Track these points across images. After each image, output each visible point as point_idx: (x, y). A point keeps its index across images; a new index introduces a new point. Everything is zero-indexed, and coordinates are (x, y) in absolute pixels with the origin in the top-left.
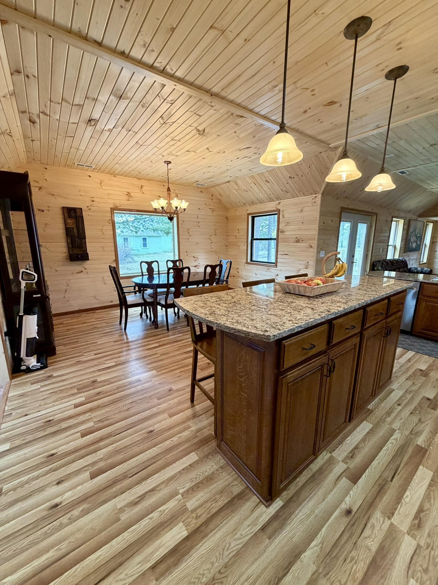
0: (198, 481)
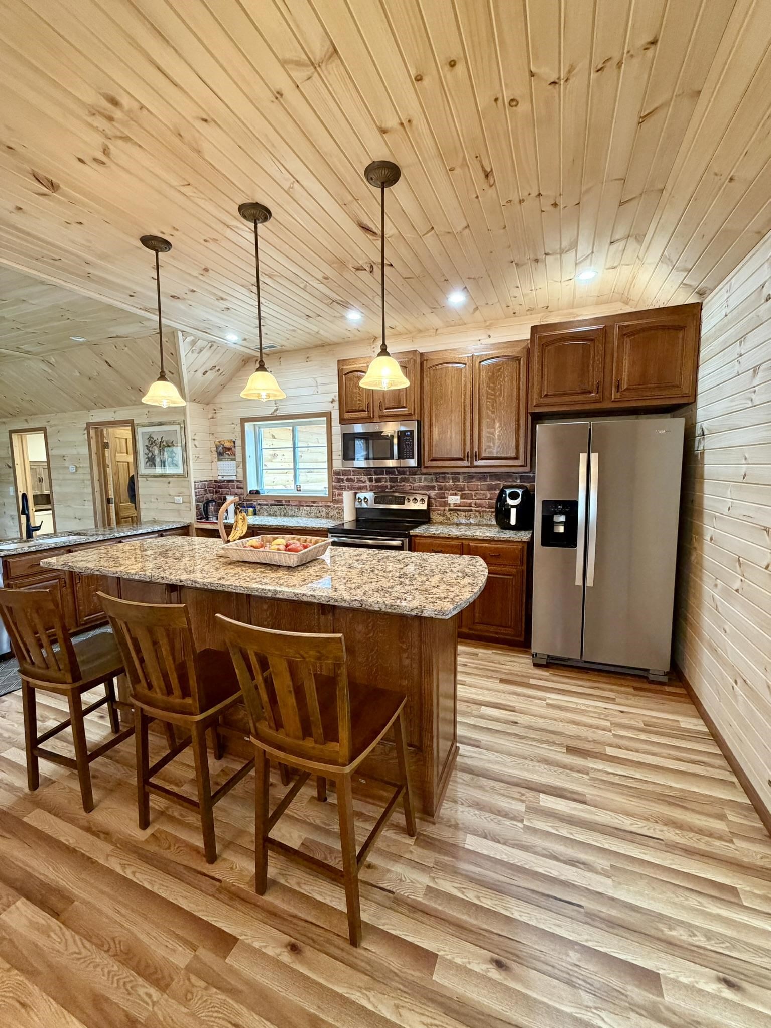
0: (493, 816)
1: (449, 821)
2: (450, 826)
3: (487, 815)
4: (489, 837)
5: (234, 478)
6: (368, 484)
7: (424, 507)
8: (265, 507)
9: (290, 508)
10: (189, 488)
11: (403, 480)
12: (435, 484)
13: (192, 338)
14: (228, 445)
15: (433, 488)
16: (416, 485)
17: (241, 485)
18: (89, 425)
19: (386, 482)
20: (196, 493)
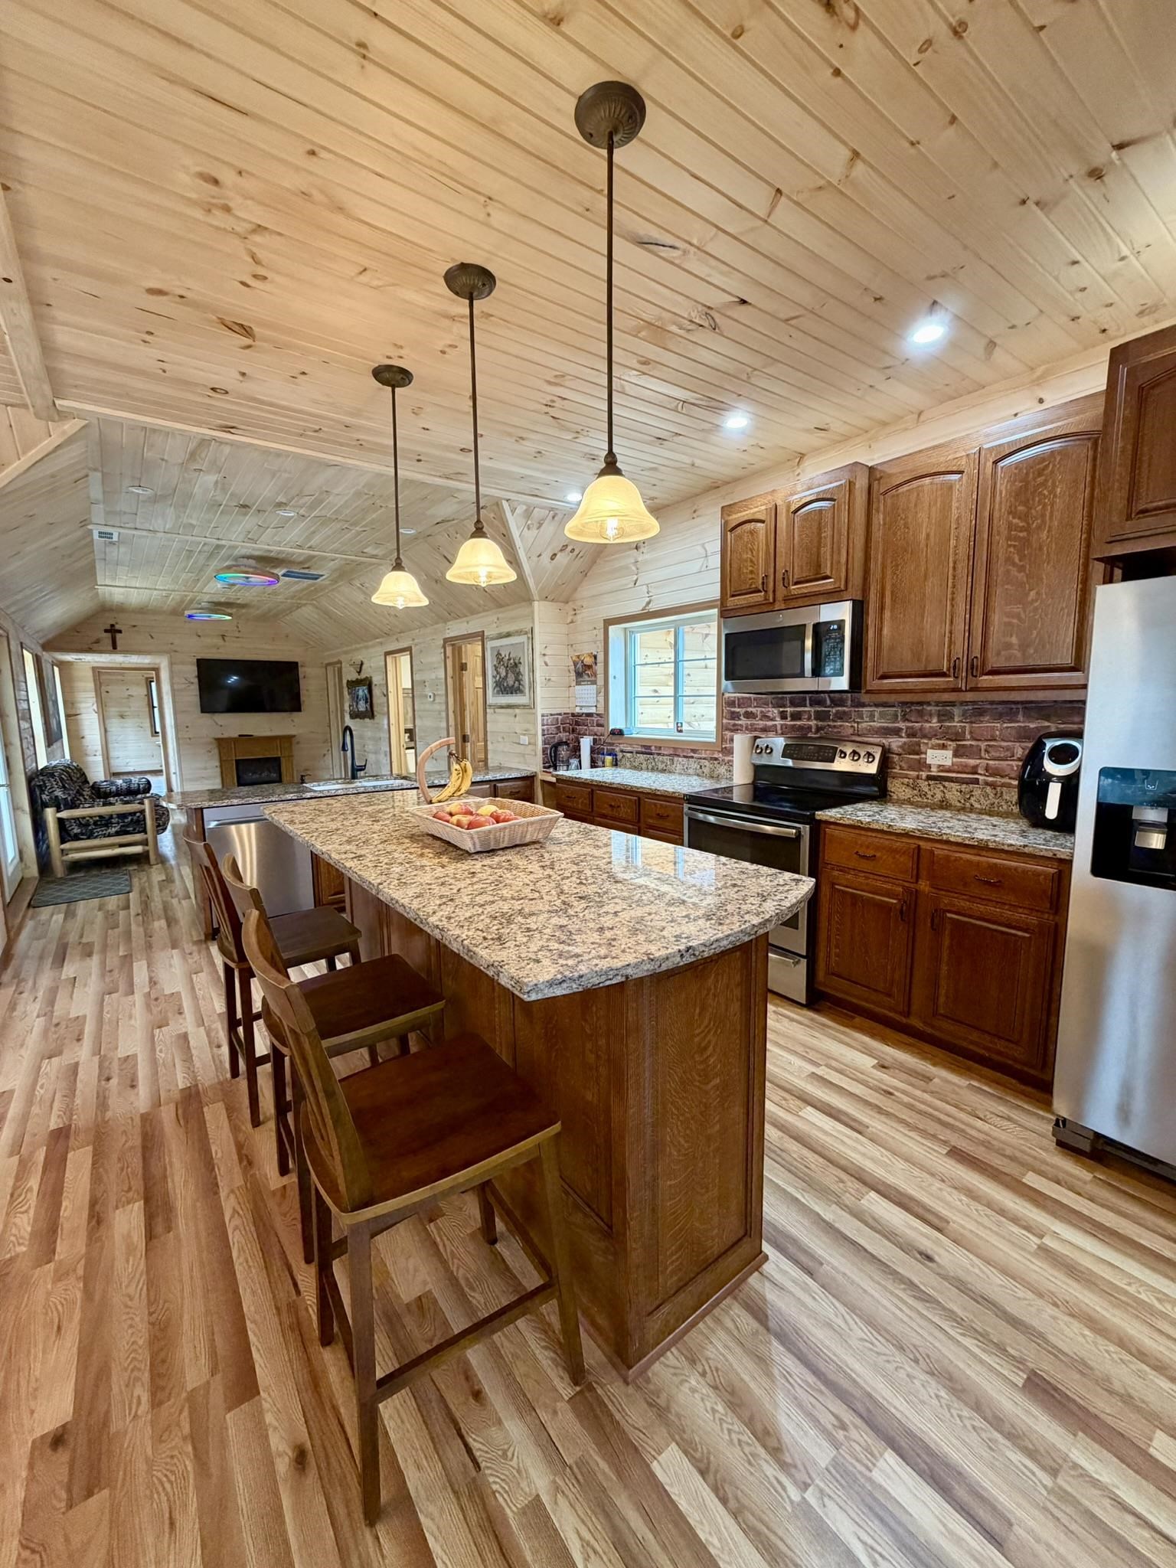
1: (657, 1393)
2: (650, 1405)
3: (738, 1426)
4: (711, 1477)
5: (593, 710)
6: (779, 722)
7: (872, 769)
8: (629, 755)
9: (661, 758)
10: (535, 724)
11: (840, 716)
12: (902, 725)
13: (525, 507)
14: (588, 661)
15: (897, 732)
16: (864, 725)
17: (601, 722)
18: (446, 641)
19: (809, 719)
20: (543, 730)
